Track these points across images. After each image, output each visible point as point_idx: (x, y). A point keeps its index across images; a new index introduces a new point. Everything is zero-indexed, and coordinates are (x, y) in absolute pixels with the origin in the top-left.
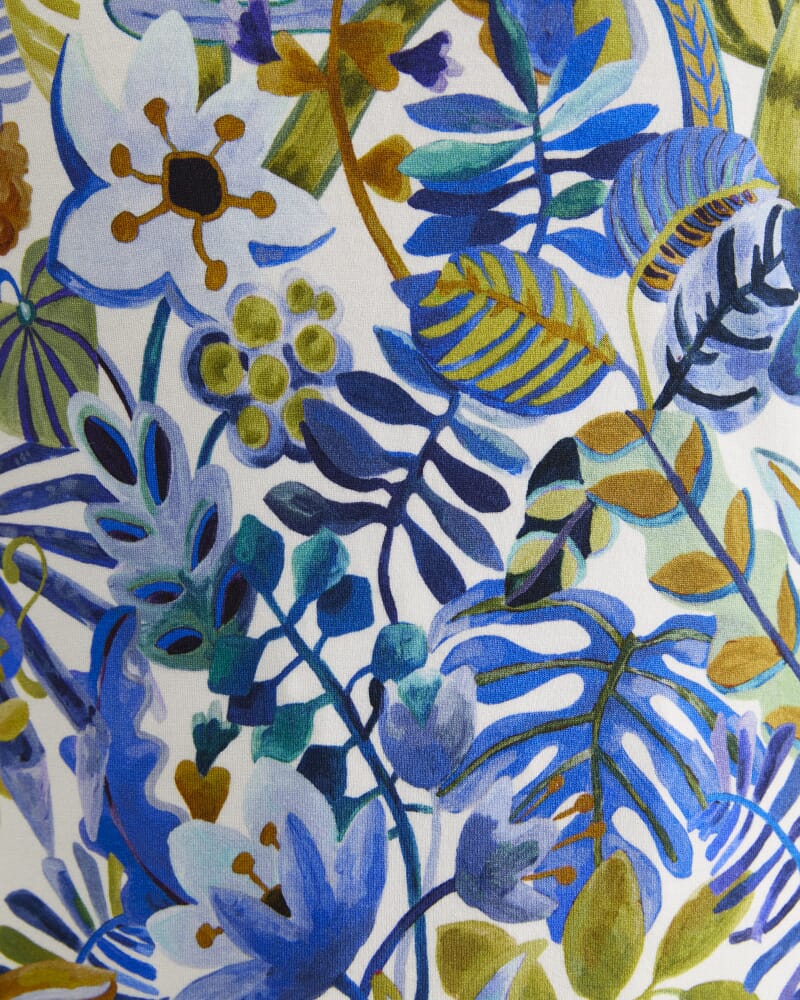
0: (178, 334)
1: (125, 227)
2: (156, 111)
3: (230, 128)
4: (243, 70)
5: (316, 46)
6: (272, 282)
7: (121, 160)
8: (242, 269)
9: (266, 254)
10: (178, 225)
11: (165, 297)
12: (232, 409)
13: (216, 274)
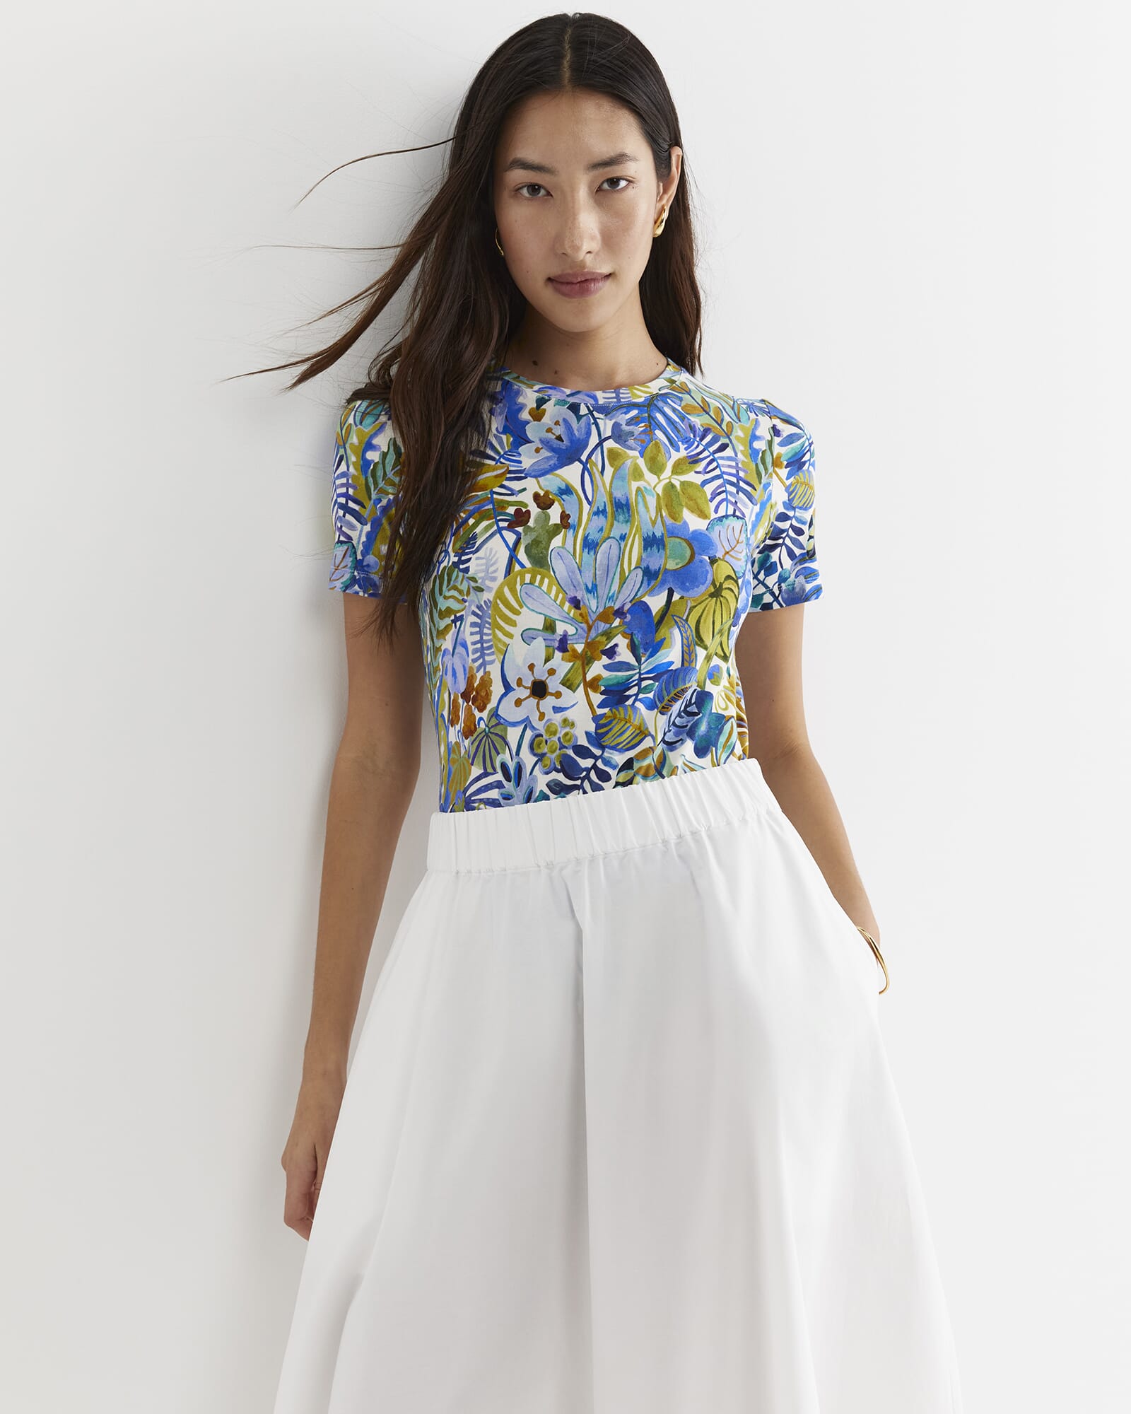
0: (529, 734)
1: (518, 703)
2: (531, 667)
3: (552, 672)
4: (558, 655)
5: (580, 648)
6: (558, 718)
7: (519, 682)
8: (550, 714)
9: (557, 710)
10: (533, 701)
11: (527, 723)
12: (541, 757)
13: (542, 716)
